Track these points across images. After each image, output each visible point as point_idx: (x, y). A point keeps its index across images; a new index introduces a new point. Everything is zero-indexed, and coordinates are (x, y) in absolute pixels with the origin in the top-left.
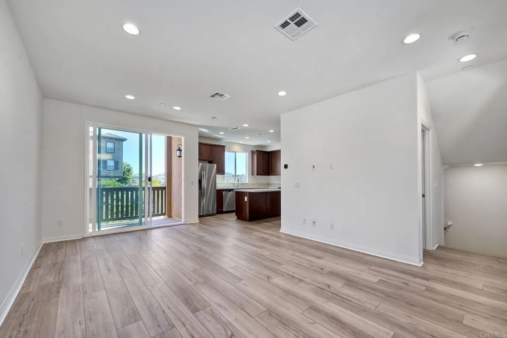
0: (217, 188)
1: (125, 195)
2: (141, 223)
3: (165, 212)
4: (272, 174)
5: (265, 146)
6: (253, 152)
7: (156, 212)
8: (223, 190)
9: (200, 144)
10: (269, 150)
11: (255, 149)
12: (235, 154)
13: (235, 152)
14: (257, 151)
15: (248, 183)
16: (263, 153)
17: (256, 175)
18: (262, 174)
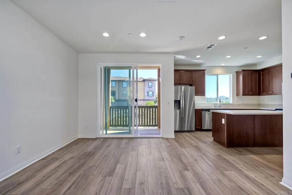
0: (196, 108)
1: (122, 112)
2: (130, 133)
3: (157, 124)
4: (264, 94)
5: (255, 65)
6: (238, 73)
7: (149, 123)
8: (202, 110)
9: (175, 71)
10: (259, 68)
11: (240, 69)
12: (217, 77)
13: (217, 75)
14: (243, 70)
15: (232, 104)
16: (251, 72)
17: (242, 95)
18: (250, 94)
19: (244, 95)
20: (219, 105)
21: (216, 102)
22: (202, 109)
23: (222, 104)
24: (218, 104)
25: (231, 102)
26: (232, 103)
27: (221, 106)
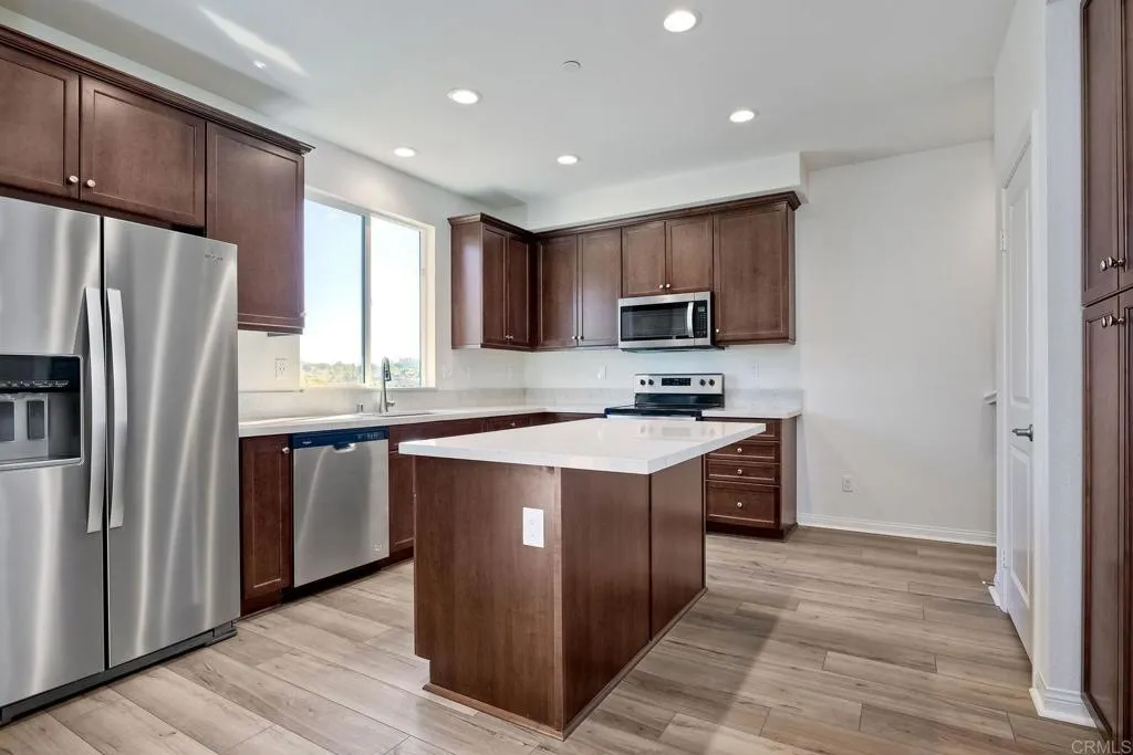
0: (248, 427)
4: (553, 343)
5: (518, 206)
8: (294, 440)
11: (473, 213)
12: (365, 223)
13: (365, 214)
14: (484, 219)
15: (434, 391)
16: (508, 234)
17: (483, 346)
18: (505, 342)
19: (488, 343)
20: (378, 398)
21: (359, 383)
22: (290, 436)
23: (393, 391)
24: (369, 392)
25: (430, 381)
26: (432, 384)
27: (387, 405)
